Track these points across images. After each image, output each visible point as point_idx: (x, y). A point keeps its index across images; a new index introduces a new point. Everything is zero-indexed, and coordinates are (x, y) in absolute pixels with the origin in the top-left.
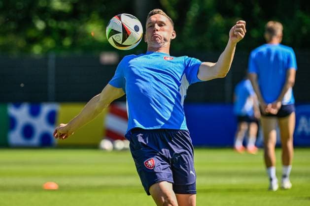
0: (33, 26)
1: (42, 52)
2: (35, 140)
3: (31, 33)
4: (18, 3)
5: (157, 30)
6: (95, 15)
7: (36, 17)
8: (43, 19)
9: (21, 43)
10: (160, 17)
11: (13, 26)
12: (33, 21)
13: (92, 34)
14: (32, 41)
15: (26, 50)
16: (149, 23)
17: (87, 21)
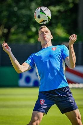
0: (30, 30)
1: (35, 42)
2: (31, 84)
3: (30, 33)
4: (24, 19)
5: (46, 35)
6: (59, 25)
7: (32, 25)
8: (35, 27)
9: (24, 38)
10: (45, 29)
11: (21, 30)
12: (31, 28)
13: (58, 33)
14: (30, 37)
15: (27, 41)
16: (41, 32)
17: (56, 27)
